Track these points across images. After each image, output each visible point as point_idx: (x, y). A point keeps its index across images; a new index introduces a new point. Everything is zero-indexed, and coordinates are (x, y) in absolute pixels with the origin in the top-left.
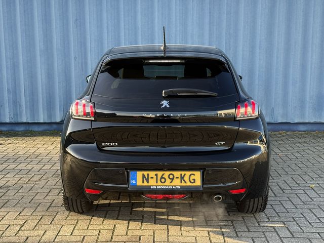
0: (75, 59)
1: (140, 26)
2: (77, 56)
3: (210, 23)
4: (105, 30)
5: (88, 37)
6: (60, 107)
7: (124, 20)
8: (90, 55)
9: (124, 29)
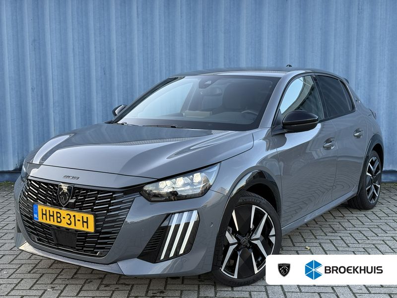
0: (33, 89)
1: (115, 48)
2: (35, 86)
3: (204, 45)
4: (71, 54)
5: (49, 62)
6: (14, 152)
7: (95, 40)
8: (51, 85)
9: (95, 52)
